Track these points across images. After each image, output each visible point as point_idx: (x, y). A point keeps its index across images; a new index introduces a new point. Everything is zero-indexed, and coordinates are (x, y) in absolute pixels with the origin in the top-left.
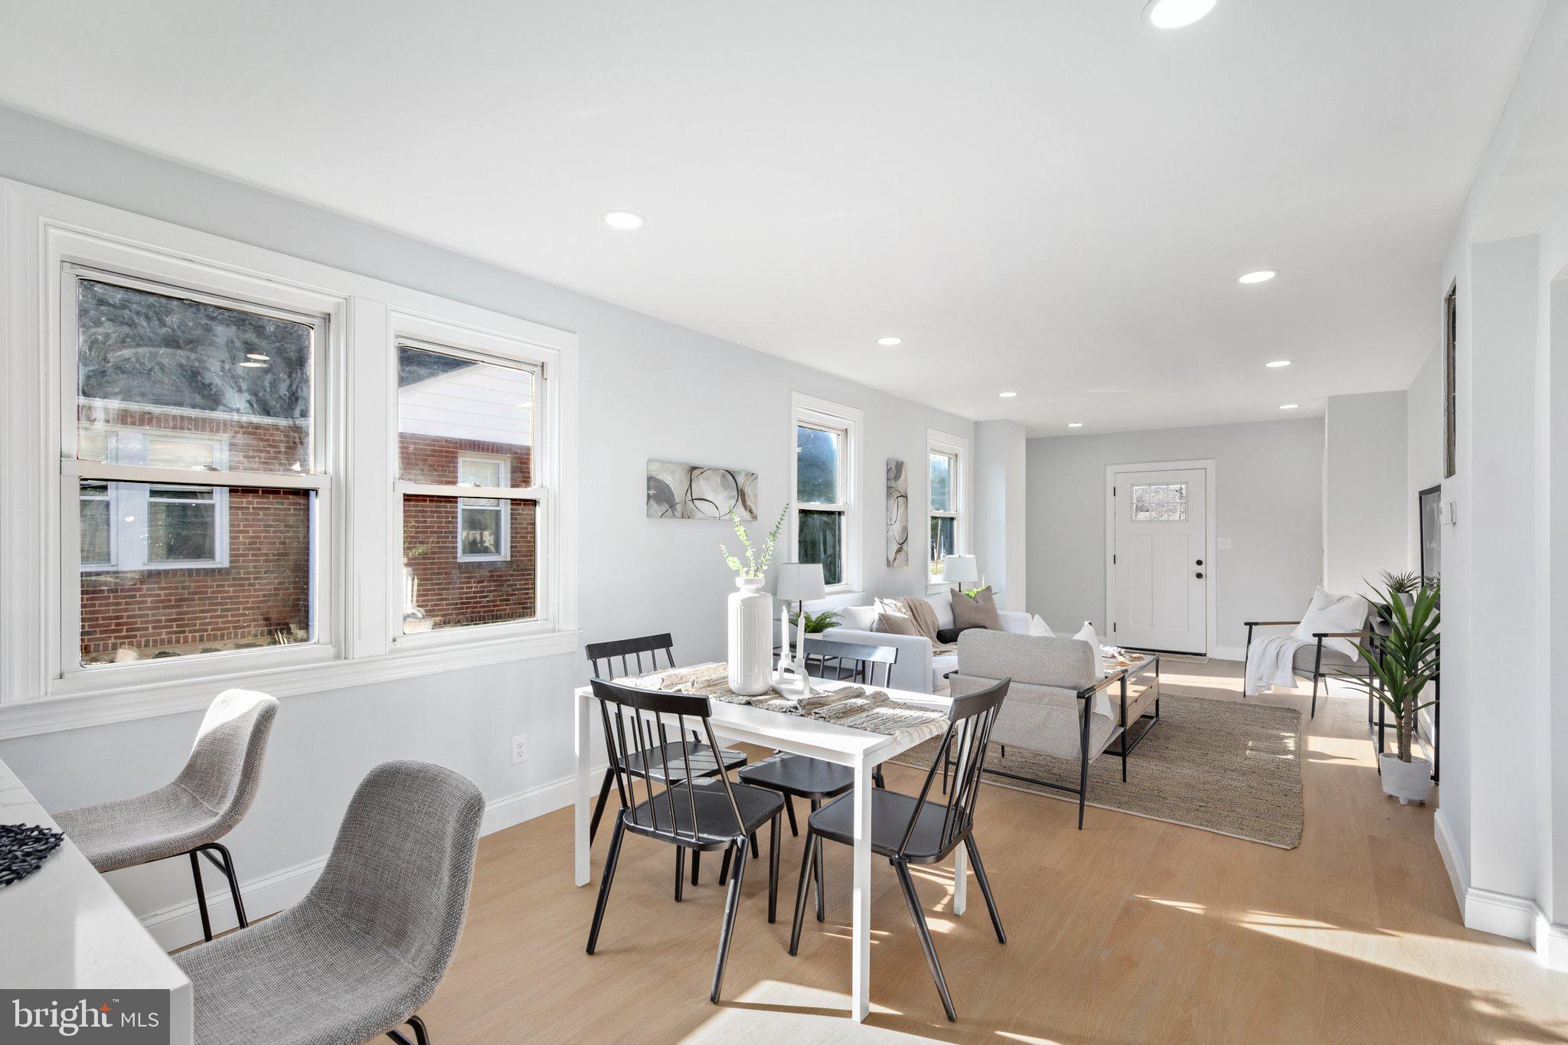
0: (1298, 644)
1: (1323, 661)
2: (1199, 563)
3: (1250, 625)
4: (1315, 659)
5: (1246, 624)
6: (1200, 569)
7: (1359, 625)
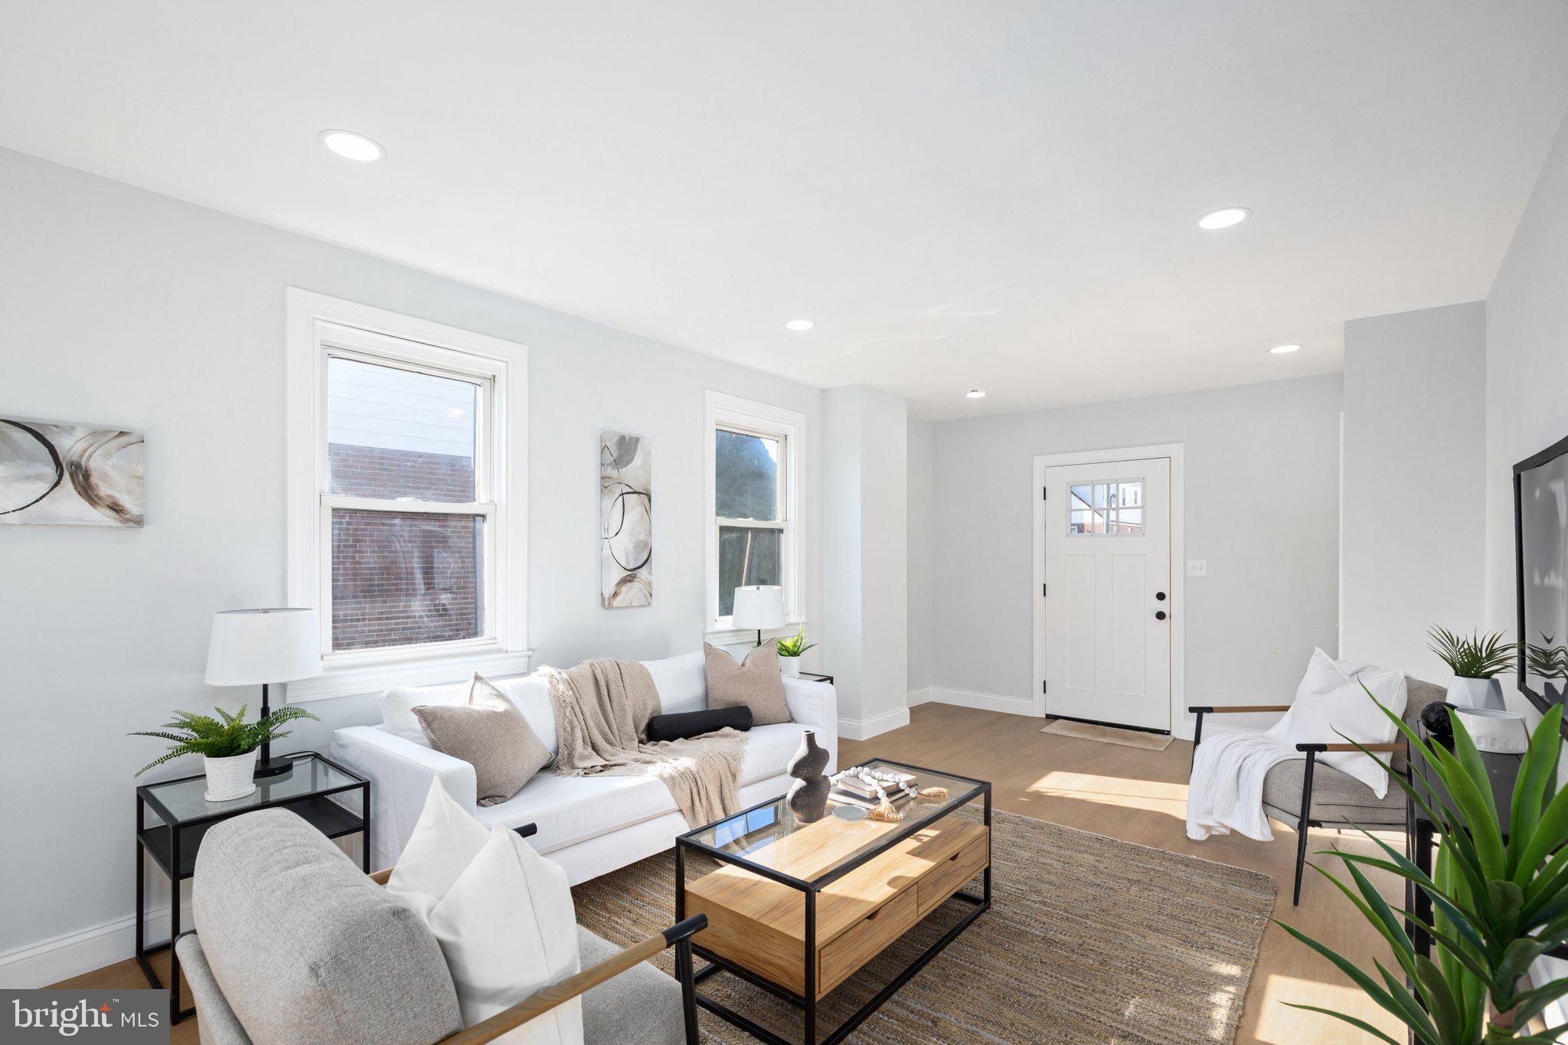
0: (1274, 757)
1: (1316, 797)
2: (1161, 596)
3: (1199, 711)
4: (1301, 791)
5: (1192, 710)
6: (1162, 606)
7: (1386, 732)
